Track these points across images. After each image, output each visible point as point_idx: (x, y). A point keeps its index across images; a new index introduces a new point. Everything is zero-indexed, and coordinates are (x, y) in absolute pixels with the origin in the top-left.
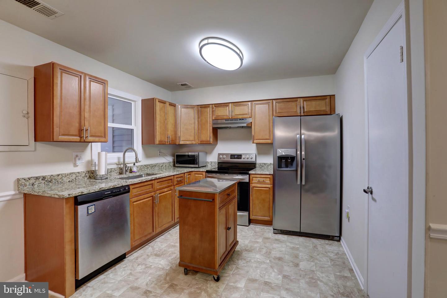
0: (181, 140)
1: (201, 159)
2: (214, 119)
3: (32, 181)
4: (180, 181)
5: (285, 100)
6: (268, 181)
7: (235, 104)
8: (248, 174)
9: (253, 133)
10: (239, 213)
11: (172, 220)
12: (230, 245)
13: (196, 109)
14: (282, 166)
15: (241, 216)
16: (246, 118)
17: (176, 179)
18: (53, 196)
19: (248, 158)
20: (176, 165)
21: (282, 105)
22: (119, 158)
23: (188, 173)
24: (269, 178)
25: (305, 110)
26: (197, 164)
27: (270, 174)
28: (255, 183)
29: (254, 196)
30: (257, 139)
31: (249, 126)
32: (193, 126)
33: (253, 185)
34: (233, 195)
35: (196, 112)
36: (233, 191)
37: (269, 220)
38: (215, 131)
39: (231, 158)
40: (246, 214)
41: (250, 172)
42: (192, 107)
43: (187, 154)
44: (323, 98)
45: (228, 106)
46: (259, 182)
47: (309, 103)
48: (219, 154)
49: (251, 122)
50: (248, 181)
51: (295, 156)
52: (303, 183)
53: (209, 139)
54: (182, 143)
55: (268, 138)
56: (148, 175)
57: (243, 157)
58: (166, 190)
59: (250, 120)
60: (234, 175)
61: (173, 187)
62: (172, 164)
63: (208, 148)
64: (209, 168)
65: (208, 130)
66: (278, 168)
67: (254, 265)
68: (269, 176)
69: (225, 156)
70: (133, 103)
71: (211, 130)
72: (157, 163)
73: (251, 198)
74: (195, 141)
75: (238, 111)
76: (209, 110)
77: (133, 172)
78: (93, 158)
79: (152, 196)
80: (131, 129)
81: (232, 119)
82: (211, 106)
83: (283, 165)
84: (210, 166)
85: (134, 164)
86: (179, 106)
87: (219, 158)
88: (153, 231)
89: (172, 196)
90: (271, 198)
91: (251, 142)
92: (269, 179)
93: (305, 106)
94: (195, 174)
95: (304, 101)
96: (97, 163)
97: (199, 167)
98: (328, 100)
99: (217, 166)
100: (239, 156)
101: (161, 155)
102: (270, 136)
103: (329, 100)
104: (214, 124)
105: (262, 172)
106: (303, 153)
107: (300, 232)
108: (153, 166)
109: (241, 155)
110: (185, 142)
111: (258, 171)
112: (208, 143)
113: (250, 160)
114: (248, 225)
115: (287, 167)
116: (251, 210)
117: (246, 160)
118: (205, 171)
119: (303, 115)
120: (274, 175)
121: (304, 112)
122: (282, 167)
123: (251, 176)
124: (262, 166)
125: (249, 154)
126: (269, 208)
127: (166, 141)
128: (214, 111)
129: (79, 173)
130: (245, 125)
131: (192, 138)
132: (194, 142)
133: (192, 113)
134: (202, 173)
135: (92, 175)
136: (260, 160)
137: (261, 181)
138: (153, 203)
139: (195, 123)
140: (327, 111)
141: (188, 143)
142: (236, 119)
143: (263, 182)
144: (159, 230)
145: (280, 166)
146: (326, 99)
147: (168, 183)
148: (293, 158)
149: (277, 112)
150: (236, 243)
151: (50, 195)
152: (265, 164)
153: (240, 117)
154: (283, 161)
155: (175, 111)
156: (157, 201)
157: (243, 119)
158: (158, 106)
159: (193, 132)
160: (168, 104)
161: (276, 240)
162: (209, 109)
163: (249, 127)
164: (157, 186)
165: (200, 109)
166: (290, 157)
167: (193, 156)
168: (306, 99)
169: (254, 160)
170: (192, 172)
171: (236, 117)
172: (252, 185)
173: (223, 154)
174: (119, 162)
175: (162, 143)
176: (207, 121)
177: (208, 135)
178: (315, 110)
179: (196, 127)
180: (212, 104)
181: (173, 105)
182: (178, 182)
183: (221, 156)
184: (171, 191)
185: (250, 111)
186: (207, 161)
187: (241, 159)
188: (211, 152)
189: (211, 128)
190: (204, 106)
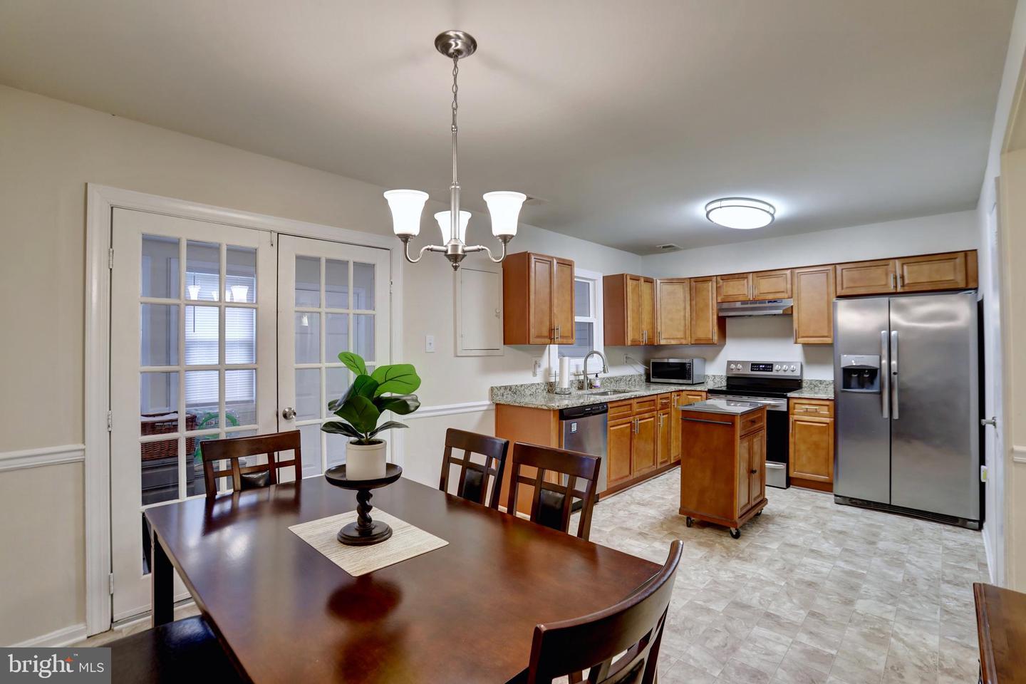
0: (663, 337)
1: (697, 370)
2: (719, 301)
3: (502, 391)
4: (666, 404)
5: (861, 265)
6: (824, 411)
7: (760, 274)
8: (785, 397)
9: (795, 326)
10: (769, 465)
11: (654, 465)
12: (755, 499)
13: (687, 282)
14: (850, 385)
15: (773, 470)
16: (781, 300)
17: (659, 401)
18: (540, 407)
19: (785, 371)
20: (652, 380)
21: (856, 274)
22: (577, 366)
23: (678, 393)
24: (827, 405)
25: (907, 281)
26: (689, 379)
27: (828, 400)
28: (799, 414)
29: (797, 436)
30: (803, 337)
31: (787, 312)
32: (682, 313)
33: (796, 417)
34: (759, 425)
35: (687, 289)
36: (760, 419)
37: (827, 481)
38: (722, 322)
39: (752, 370)
40: (782, 466)
41: (789, 395)
42: (680, 281)
43: (666, 361)
44: (948, 256)
45: (747, 278)
46: (807, 412)
47: (916, 268)
48: (729, 363)
49: (792, 307)
50: (785, 410)
51: (878, 367)
52: (896, 416)
53: (711, 337)
54: (663, 342)
55: (826, 334)
56: (615, 392)
57: (776, 367)
58: (646, 415)
59: (790, 303)
60: (760, 398)
61: (656, 412)
62: (644, 378)
63: (707, 351)
64: (710, 385)
65: (708, 321)
66: (844, 388)
67: (795, 532)
68: (827, 403)
69: (740, 366)
70: (591, 283)
71: (715, 321)
72: (624, 374)
73: (791, 440)
74: (685, 338)
75: (766, 286)
76: (711, 286)
77: (595, 387)
78: (551, 365)
79: (631, 422)
80: (589, 323)
81: (754, 301)
82: (714, 279)
83: (854, 382)
84: (712, 382)
85: (597, 376)
86: (659, 282)
87: (728, 369)
88: (630, 473)
89: (654, 427)
90: (831, 441)
91: (792, 341)
92: (826, 408)
93: (906, 274)
94: (688, 395)
95: (903, 264)
96: (558, 372)
97: (693, 384)
98: (960, 260)
99: (724, 383)
100: (769, 367)
101: (628, 361)
102: (829, 331)
103: (963, 260)
104: (720, 310)
105: (812, 396)
106: (894, 362)
107: (890, 505)
108: (618, 380)
109: (772, 365)
110: (669, 341)
111: (805, 393)
112: (709, 343)
113: (789, 374)
114: (785, 487)
115: (862, 386)
116: (791, 460)
117: (781, 373)
118: (706, 390)
119: (902, 291)
120: (835, 401)
121: (903, 286)
122: (852, 386)
123: (792, 402)
124: (815, 386)
125: (789, 363)
126: (827, 460)
127: (641, 340)
128: (720, 287)
129: (538, 384)
130: (780, 312)
131: (680, 335)
132: (684, 342)
133: (680, 292)
134: (700, 393)
135: (551, 388)
136: (811, 375)
137: (812, 410)
138: (631, 432)
139: (685, 309)
140: (957, 282)
141: (673, 342)
142: (762, 301)
143: (816, 413)
144: (636, 475)
145: (847, 384)
146: (955, 258)
147: (650, 406)
148: (873, 372)
149: (845, 286)
150: (764, 501)
151: (536, 406)
152: (821, 382)
153: (771, 297)
154: (853, 375)
155: (653, 290)
156: (636, 430)
157: (775, 302)
158: (630, 284)
159: (683, 322)
160: (642, 280)
161: (839, 511)
162: (710, 284)
163: (788, 314)
164: (636, 408)
165: (693, 284)
166: (868, 370)
167: (683, 365)
168: (906, 260)
169: (799, 374)
170: (682, 391)
171: (760, 298)
172: (792, 418)
173: (736, 363)
174: (577, 372)
175: (635, 344)
176: (707, 305)
177: (709, 328)
178: (929, 280)
179: (687, 315)
180: (716, 276)
181: (649, 281)
182: (662, 405)
183: (733, 366)
184: (652, 419)
185: (789, 286)
186: (706, 374)
187: (772, 371)
188: (713, 358)
189: (715, 317)
190: (701, 279)
